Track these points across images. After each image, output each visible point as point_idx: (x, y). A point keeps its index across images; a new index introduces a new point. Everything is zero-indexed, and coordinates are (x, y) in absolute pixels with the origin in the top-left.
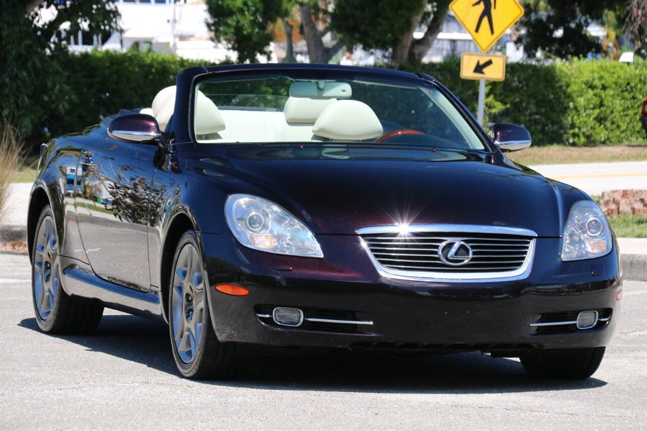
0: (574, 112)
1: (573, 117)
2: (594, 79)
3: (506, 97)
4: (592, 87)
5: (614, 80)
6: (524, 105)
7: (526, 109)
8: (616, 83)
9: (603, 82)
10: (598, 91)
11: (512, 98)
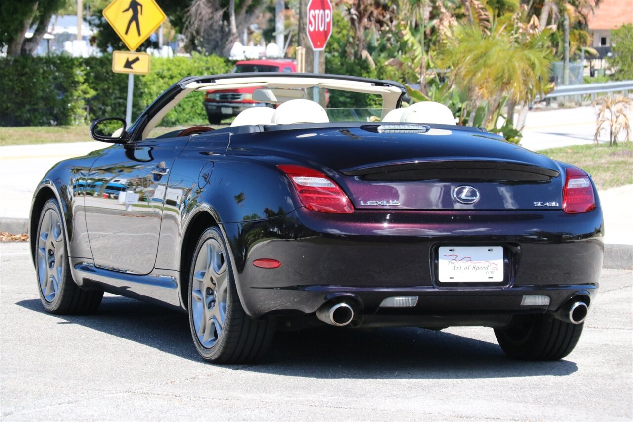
0: (149, 97)
1: (147, 101)
2: (163, 70)
3: (97, 84)
4: (163, 77)
5: (179, 71)
6: (111, 91)
7: (112, 94)
8: (180, 74)
9: (170, 72)
10: (166, 79)
11: (101, 86)
